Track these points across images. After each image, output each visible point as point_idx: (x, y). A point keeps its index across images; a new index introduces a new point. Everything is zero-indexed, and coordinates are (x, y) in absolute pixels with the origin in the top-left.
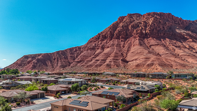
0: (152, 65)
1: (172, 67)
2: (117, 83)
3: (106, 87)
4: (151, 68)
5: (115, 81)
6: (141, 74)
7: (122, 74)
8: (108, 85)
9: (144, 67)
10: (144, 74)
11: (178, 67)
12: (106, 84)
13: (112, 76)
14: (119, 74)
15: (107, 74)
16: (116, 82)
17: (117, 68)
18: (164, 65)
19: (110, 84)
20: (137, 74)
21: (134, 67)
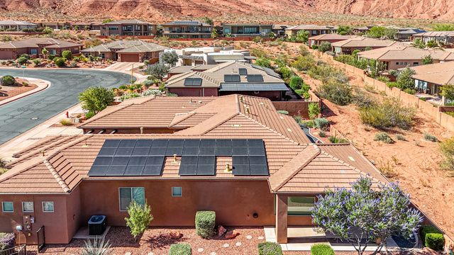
0: (134, 4)
1: (180, 11)
2: (69, 57)
3: (30, 80)
4: (132, 13)
5: (60, 50)
6: (135, 25)
7: (60, 27)
8: (31, 68)
9: (113, 10)
10: (146, 26)
11: (193, 12)
12: (22, 63)
13: (29, 32)
14: (53, 27)
15: (7, 27)
16: (65, 53)
17: (31, 10)
18: (164, 7)
19: (43, 66)
20: (123, 25)
21: (84, 10)
